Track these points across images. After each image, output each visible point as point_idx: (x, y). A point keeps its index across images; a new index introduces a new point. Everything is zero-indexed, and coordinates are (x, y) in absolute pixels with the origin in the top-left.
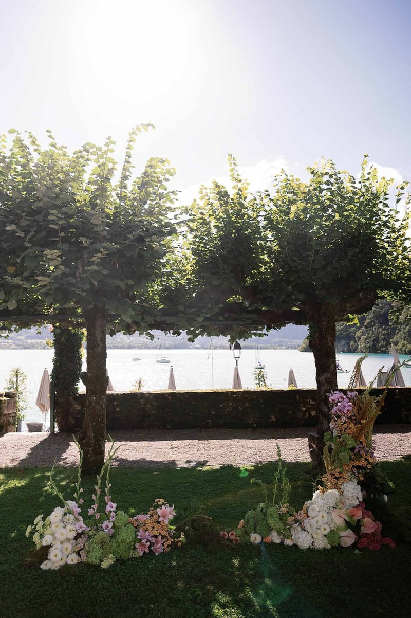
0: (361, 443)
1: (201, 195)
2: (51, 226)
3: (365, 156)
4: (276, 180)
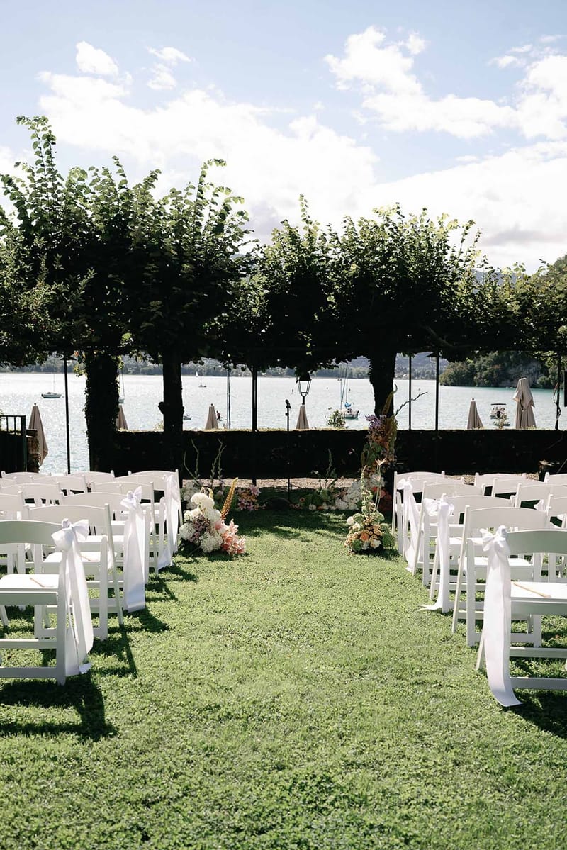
0: (386, 449)
1: (274, 237)
2: (145, 274)
3: (424, 209)
4: (345, 221)
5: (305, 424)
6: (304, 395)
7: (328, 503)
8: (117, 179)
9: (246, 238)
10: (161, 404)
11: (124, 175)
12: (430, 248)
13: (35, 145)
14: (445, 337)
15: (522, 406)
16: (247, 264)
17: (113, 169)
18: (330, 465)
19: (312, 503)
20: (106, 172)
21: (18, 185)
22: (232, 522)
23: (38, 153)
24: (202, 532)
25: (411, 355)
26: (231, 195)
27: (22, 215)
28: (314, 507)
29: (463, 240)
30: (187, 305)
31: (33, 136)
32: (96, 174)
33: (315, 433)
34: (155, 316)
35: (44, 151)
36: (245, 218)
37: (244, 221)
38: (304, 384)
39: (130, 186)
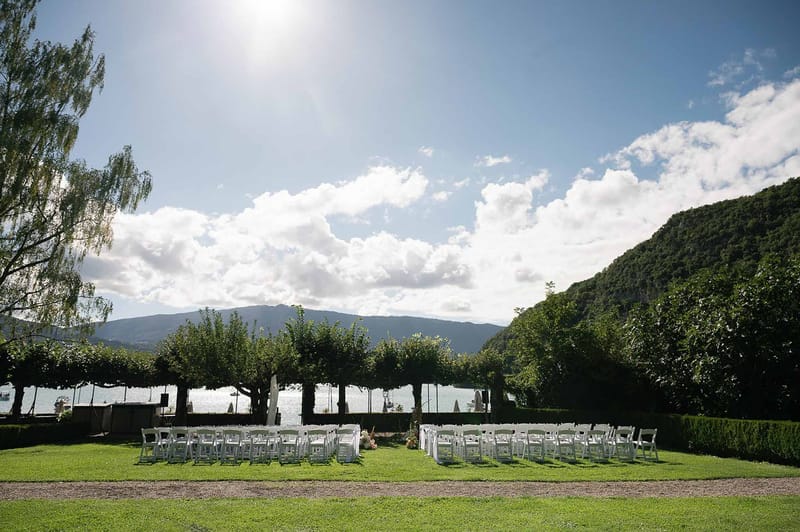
0: (418, 418)
7: (401, 438)
9: (370, 345)
10: (338, 403)
14: (440, 378)
15: (477, 401)
16: (370, 354)
19: (395, 438)
22: (373, 440)
24: (366, 443)
37: (369, 340)
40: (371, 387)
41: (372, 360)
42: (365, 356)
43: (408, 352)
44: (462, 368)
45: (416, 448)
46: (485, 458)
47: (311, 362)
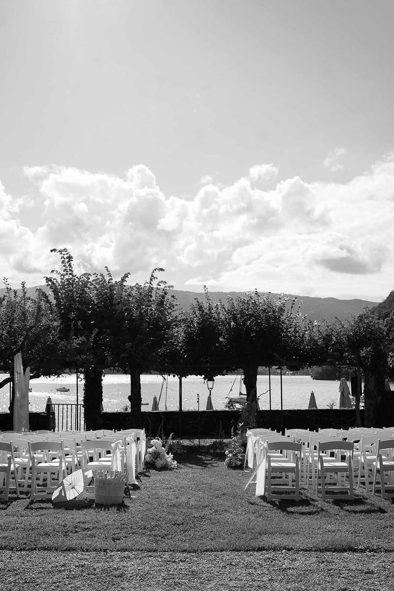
1: (190, 307)
4: (228, 299)
5: (211, 407)
6: (210, 389)
7: (220, 449)
8: (107, 278)
9: (176, 308)
10: (129, 396)
11: (110, 276)
12: (274, 312)
13: (63, 262)
14: (285, 358)
15: (343, 395)
16: (176, 322)
17: (105, 273)
18: (221, 429)
19: (212, 449)
20: (102, 275)
21: (55, 281)
22: (170, 454)
23: (65, 266)
24: (156, 459)
25: (270, 367)
26: (166, 285)
27: (57, 298)
28: (213, 451)
29: (292, 307)
30: (144, 345)
31: (62, 258)
32: (97, 277)
33: (217, 412)
34: (128, 350)
35: (67, 265)
36: (175, 298)
37: (175, 300)
38: (210, 383)
39: (113, 281)
40: (183, 373)
41: (179, 333)
42: (168, 326)
43: (234, 318)
44: (320, 342)
45: (241, 467)
46: (359, 490)
47: (78, 333)
